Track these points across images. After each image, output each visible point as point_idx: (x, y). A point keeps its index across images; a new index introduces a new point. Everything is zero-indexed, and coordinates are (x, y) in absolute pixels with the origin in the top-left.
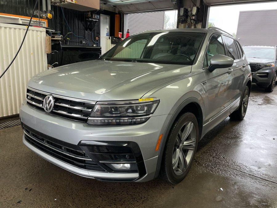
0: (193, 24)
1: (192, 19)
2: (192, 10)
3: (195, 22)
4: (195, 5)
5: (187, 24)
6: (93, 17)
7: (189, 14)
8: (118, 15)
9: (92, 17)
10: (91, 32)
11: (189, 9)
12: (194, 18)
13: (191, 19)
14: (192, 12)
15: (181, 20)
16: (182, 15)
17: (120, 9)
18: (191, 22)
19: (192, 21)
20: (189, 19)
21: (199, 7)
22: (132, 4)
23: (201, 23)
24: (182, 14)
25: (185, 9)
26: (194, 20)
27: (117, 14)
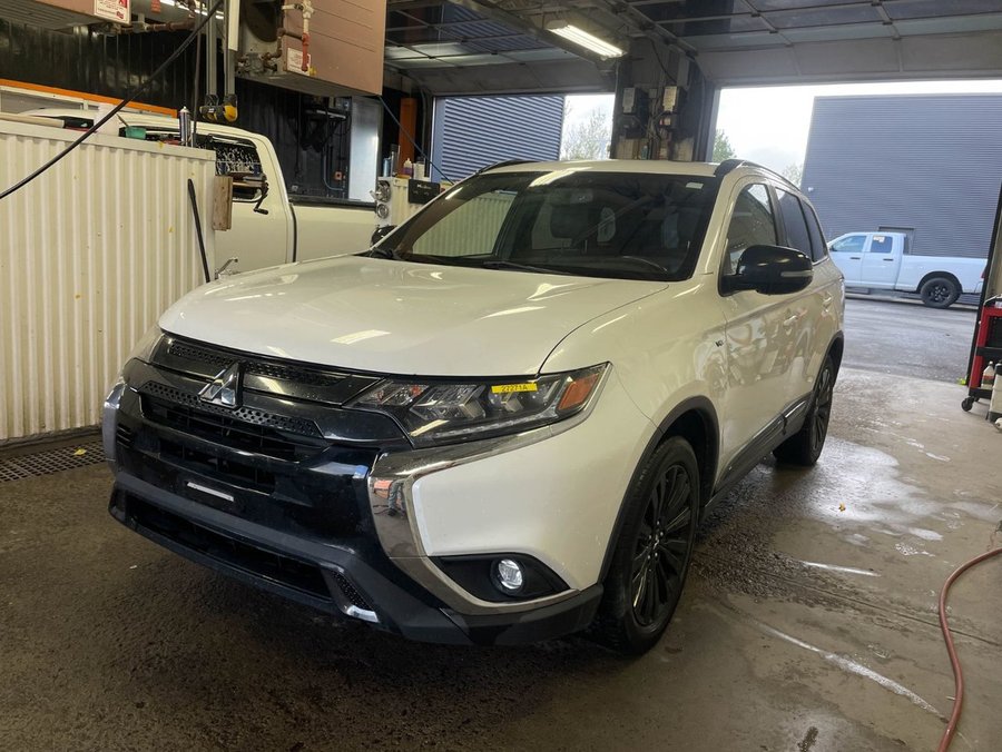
0: (665, 143)
1: (664, 126)
2: (661, 98)
3: (670, 134)
4: (672, 81)
5: (646, 141)
6: (331, 106)
7: (653, 108)
8: (410, 101)
9: (327, 106)
10: (318, 155)
11: (653, 94)
12: (667, 121)
13: (658, 126)
14: (662, 102)
15: (626, 126)
16: (630, 111)
17: (421, 83)
18: (657, 134)
19: (663, 132)
20: (652, 127)
21: (687, 88)
22: (461, 67)
23: (692, 140)
24: (628, 107)
25: (638, 91)
26: (668, 128)
27: (406, 95)
